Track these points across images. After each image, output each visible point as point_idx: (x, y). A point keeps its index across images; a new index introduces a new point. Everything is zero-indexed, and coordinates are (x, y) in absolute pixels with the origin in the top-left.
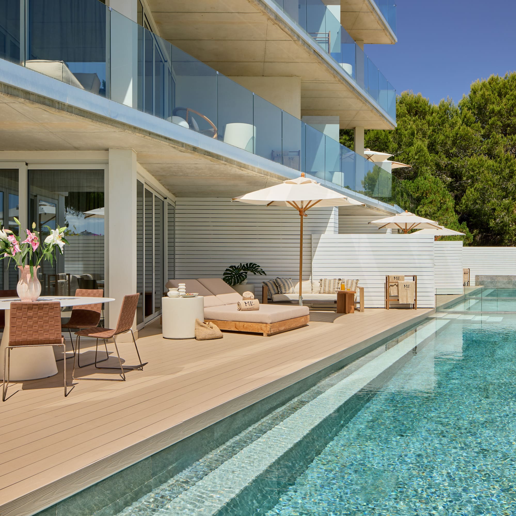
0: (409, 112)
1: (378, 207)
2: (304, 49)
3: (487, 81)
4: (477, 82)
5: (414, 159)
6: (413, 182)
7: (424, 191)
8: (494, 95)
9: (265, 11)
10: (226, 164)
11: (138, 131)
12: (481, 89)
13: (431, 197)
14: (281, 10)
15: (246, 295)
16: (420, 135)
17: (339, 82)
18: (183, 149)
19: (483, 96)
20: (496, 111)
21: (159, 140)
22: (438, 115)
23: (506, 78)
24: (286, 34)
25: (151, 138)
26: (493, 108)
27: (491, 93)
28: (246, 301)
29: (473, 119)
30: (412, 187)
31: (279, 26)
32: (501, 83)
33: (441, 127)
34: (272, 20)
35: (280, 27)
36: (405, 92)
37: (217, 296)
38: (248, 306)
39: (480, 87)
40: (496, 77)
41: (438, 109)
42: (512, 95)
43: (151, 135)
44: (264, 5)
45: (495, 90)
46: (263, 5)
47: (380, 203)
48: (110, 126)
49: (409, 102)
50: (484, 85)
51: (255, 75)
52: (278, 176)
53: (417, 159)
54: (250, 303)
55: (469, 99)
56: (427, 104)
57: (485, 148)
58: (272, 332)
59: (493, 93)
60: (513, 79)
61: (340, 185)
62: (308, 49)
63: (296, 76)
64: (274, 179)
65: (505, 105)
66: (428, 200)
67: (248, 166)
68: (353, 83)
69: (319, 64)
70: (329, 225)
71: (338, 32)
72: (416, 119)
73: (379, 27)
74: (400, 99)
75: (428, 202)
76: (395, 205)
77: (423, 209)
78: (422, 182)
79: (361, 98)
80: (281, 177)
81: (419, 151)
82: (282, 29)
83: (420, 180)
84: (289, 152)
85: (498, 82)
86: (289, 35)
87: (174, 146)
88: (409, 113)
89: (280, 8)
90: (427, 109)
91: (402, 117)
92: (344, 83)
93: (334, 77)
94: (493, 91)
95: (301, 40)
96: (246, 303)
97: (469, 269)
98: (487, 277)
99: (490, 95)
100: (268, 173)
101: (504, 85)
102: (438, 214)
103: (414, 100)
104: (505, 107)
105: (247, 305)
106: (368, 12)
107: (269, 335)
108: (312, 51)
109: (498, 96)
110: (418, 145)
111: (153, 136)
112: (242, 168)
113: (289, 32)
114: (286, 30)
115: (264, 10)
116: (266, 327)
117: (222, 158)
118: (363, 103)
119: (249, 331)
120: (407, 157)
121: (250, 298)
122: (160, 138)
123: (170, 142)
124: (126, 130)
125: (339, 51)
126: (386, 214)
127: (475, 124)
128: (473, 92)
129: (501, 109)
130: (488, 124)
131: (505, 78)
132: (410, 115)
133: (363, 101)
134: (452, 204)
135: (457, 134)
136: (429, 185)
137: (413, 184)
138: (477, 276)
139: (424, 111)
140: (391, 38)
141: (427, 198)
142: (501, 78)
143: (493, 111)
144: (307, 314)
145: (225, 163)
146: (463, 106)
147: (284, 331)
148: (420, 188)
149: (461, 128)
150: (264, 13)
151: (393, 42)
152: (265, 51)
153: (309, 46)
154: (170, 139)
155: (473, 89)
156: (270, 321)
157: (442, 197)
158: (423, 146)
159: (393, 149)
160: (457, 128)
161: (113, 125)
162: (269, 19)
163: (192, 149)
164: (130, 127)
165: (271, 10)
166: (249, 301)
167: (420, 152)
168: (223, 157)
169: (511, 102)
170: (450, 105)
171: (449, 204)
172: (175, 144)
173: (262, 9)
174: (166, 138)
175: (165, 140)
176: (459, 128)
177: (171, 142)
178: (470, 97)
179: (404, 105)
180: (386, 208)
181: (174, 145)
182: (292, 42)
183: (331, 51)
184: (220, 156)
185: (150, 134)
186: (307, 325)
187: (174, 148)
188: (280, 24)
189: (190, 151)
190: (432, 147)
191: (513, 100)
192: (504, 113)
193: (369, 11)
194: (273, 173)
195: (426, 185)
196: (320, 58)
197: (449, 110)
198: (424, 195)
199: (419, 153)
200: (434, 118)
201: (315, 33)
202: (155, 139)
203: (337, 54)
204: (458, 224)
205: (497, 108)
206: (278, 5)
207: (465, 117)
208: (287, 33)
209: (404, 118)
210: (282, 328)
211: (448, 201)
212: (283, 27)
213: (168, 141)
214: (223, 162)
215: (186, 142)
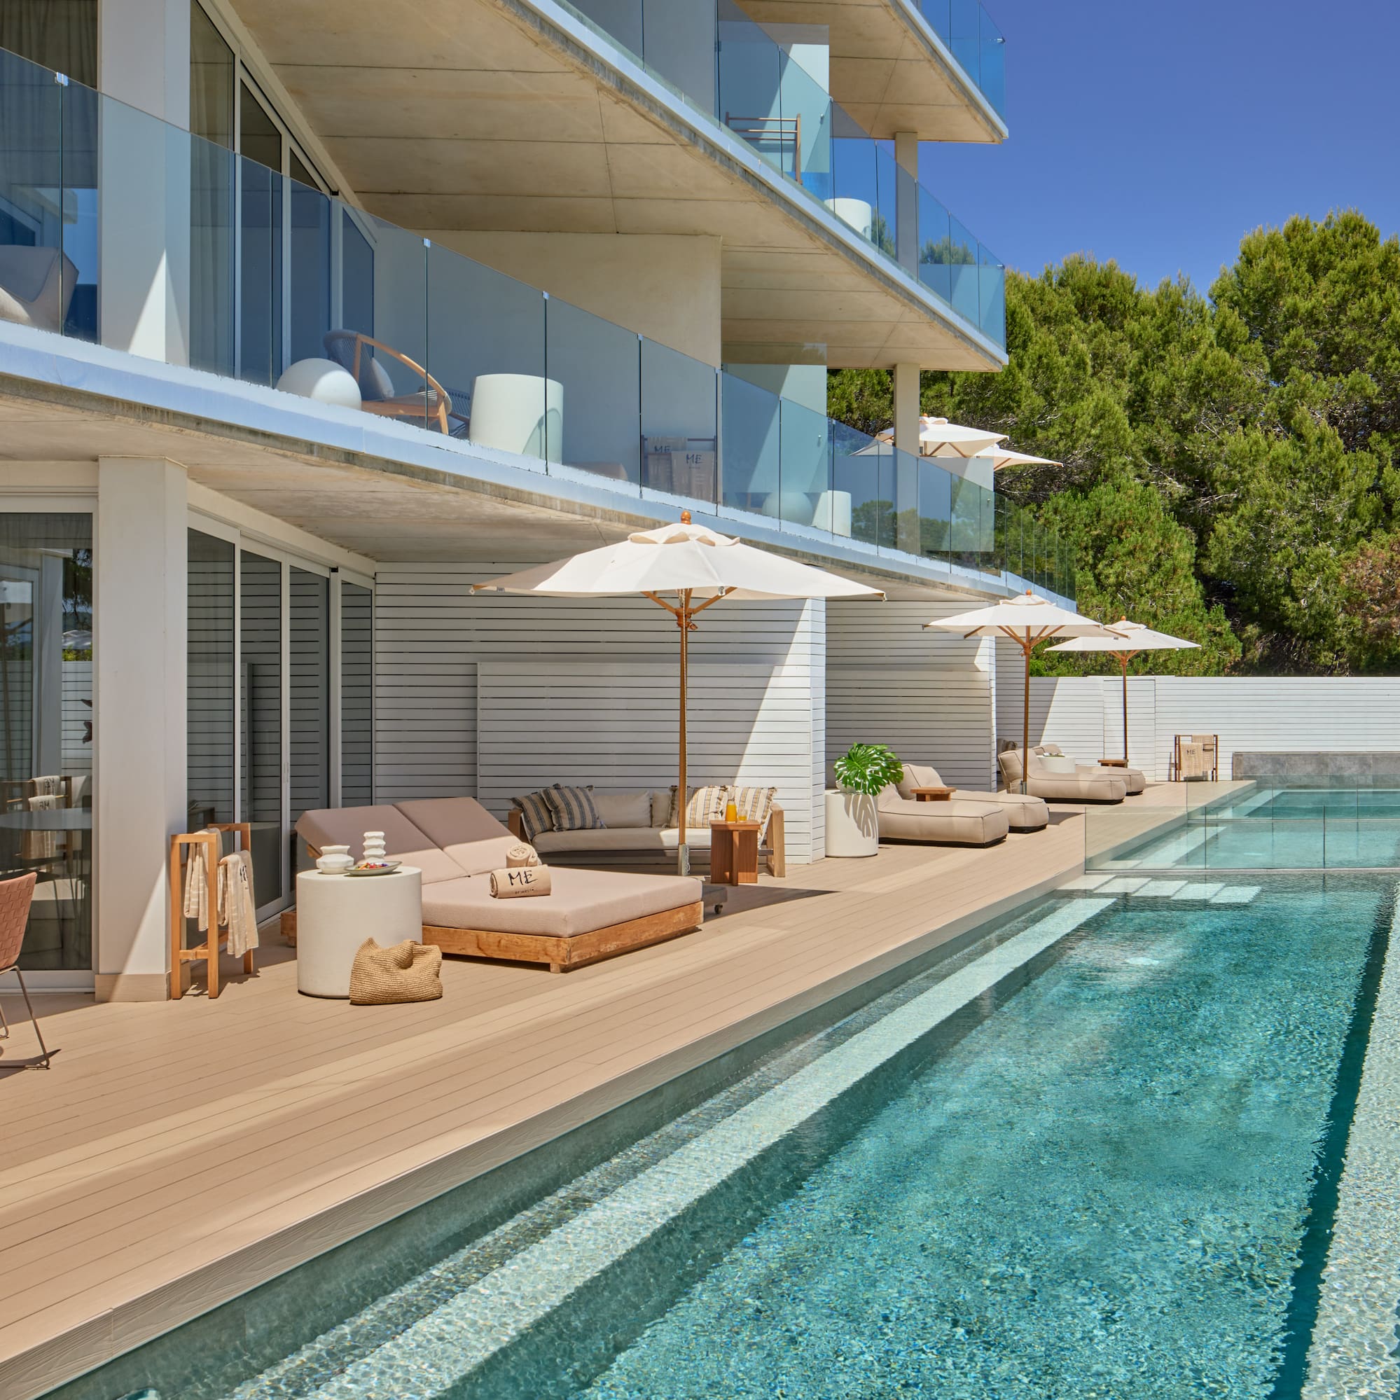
0: (1082, 309)
1: (949, 583)
2: (715, 167)
3: (1280, 229)
4: (1256, 235)
5: (1089, 436)
6: (1086, 498)
7: (1114, 521)
8: (1298, 270)
9: (586, 69)
10: (457, 493)
11: (159, 418)
12: (1266, 252)
13: (1132, 539)
14: (636, 63)
15: (514, 853)
16: (1109, 372)
17: (825, 252)
18: (314, 458)
19: (1269, 270)
20: (1302, 311)
21: (232, 437)
22: (1154, 319)
23: (1328, 225)
24: (658, 130)
25: (202, 434)
26: (1295, 304)
27: (1289, 263)
28: (514, 871)
29: (1243, 331)
30: (1084, 511)
31: (630, 106)
32: (1316, 239)
33: (1162, 353)
34: (609, 91)
35: (636, 110)
36: (1074, 255)
37: (448, 849)
38: (517, 885)
39: (1262, 249)
40: (1303, 222)
41: (1155, 304)
42: (1343, 270)
43: (202, 427)
44: (582, 52)
45: (1301, 255)
46: (578, 54)
47: (956, 569)
48: (60, 407)
49: (1083, 283)
50: (1273, 244)
51: (596, 230)
52: (628, 515)
53: (1097, 437)
54: (523, 875)
55: (1235, 278)
56: (1132, 288)
57: (1272, 409)
58: (575, 959)
59: (1293, 265)
60: (1346, 227)
61: (830, 530)
62: (725, 168)
63: (706, 233)
64: (616, 524)
65: (1325, 296)
66: (1124, 547)
67: (530, 494)
68: (871, 253)
69: (763, 205)
70: (797, 637)
71: (822, 118)
72: (1099, 328)
73: (953, 100)
74: (1061, 275)
75: (1125, 550)
76: (1003, 573)
77: (1111, 571)
78: (1110, 498)
79: (894, 293)
80: (637, 518)
81: (1100, 415)
82: (643, 116)
83: (1103, 493)
84: (689, 440)
85: (1308, 235)
86: (664, 130)
87: (281, 452)
88: (1080, 312)
89: (631, 60)
90: (1131, 302)
91: (1062, 324)
92: (841, 253)
93: (811, 238)
94: (1294, 260)
95: (701, 142)
96: (511, 878)
97: (1216, 736)
98: (1264, 757)
99: (1286, 269)
100: (594, 509)
101: (1324, 244)
102: (1152, 583)
103: (1095, 279)
104: (1324, 302)
105: (515, 881)
106: (919, 60)
107: (565, 970)
108: (738, 170)
109: (1307, 271)
110: (1099, 399)
111: (209, 428)
112: (509, 502)
113: (665, 124)
114: (655, 117)
115: (582, 67)
116: (558, 946)
117: (441, 477)
118: (904, 305)
119: (513, 958)
120: (1069, 430)
121: (526, 863)
122: (235, 433)
123: (266, 441)
124: (117, 417)
125: (825, 168)
126: (978, 598)
127: (1248, 345)
128: (1244, 259)
129: (1314, 307)
130: (1284, 346)
131: (1326, 225)
132: (1085, 319)
133: (901, 298)
134: (1188, 555)
135: (1199, 372)
136: (1127, 505)
137: (1086, 504)
138: (1237, 757)
139: (1120, 306)
140: (989, 128)
141: (1120, 541)
142: (1316, 226)
143: (1294, 313)
144: (693, 900)
145: (454, 489)
146: (1220, 297)
147: (619, 952)
148: (1103, 513)
149: (1210, 356)
150: (583, 72)
151: (996, 137)
152: (609, 171)
153: (727, 159)
154: (265, 435)
155: (1244, 253)
156: (570, 931)
157: (1161, 539)
158: (1111, 401)
159: (1033, 409)
160: (1199, 356)
161: (71, 403)
162: (600, 88)
163: (343, 457)
164: (131, 408)
165: (603, 66)
166: (522, 870)
167: (1102, 417)
168: (445, 474)
169: (1340, 289)
170: (1185, 293)
171: (1182, 556)
172: (285, 446)
173: (577, 62)
174: (253, 432)
175: (251, 437)
176: (1205, 356)
177: (271, 441)
178: (1238, 272)
179: (1069, 290)
180: (974, 582)
181: (282, 449)
182: (678, 149)
183: (803, 169)
184: (436, 472)
185: (198, 424)
186: (695, 930)
187: (285, 456)
188: (635, 103)
189: (337, 464)
190: (1138, 407)
191: (1344, 283)
192: (1323, 316)
193: (922, 58)
194: (610, 508)
195: (1118, 506)
196: (765, 190)
197: (1182, 307)
198: (1114, 532)
199: (1102, 421)
200: (1144, 328)
201: (757, 119)
202: (216, 438)
203: (821, 177)
204: (1201, 611)
205: (1304, 305)
206: (625, 49)
207: (1223, 326)
208: (659, 127)
209: (1066, 326)
210: (611, 947)
211: (1179, 550)
212: (644, 109)
213: (260, 439)
214: (447, 488)
215: (319, 441)
